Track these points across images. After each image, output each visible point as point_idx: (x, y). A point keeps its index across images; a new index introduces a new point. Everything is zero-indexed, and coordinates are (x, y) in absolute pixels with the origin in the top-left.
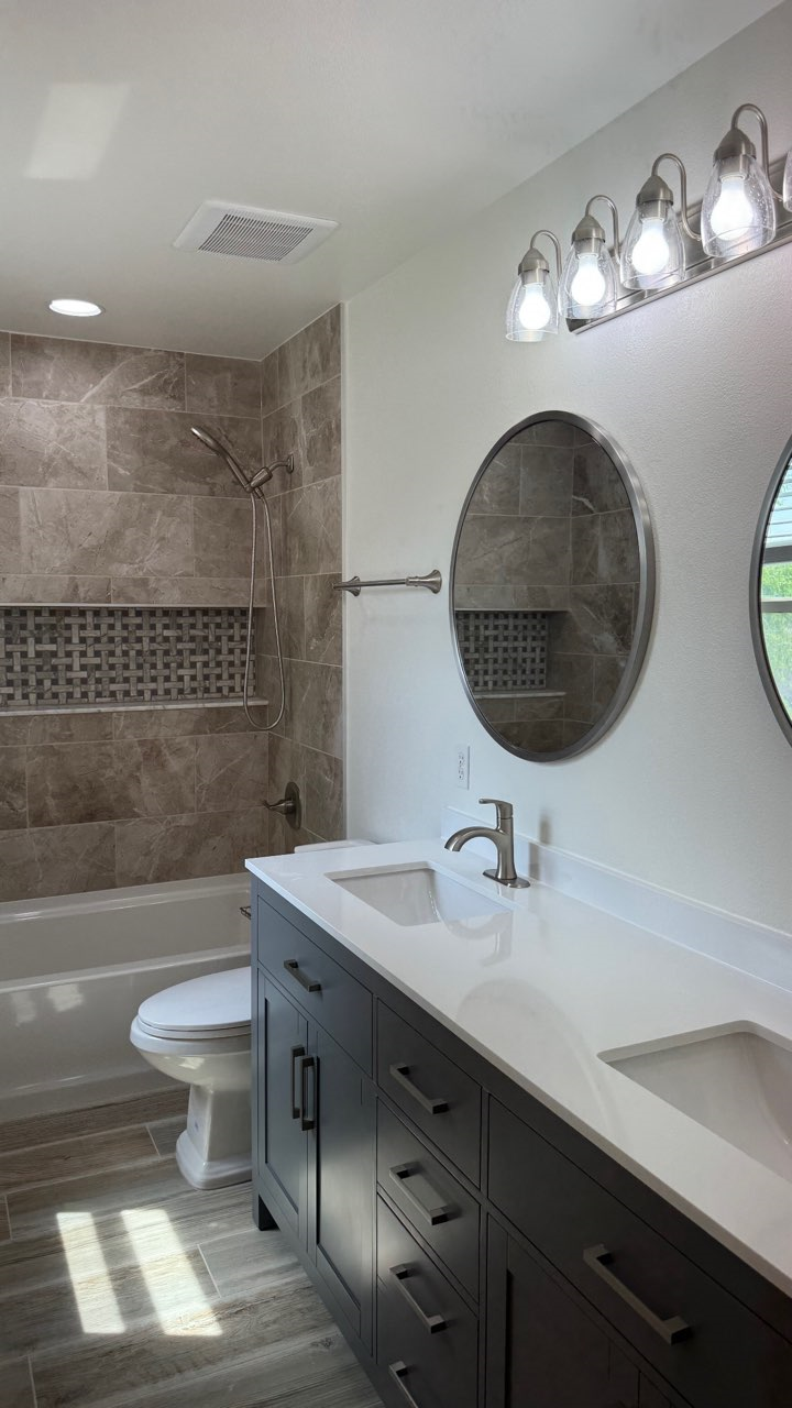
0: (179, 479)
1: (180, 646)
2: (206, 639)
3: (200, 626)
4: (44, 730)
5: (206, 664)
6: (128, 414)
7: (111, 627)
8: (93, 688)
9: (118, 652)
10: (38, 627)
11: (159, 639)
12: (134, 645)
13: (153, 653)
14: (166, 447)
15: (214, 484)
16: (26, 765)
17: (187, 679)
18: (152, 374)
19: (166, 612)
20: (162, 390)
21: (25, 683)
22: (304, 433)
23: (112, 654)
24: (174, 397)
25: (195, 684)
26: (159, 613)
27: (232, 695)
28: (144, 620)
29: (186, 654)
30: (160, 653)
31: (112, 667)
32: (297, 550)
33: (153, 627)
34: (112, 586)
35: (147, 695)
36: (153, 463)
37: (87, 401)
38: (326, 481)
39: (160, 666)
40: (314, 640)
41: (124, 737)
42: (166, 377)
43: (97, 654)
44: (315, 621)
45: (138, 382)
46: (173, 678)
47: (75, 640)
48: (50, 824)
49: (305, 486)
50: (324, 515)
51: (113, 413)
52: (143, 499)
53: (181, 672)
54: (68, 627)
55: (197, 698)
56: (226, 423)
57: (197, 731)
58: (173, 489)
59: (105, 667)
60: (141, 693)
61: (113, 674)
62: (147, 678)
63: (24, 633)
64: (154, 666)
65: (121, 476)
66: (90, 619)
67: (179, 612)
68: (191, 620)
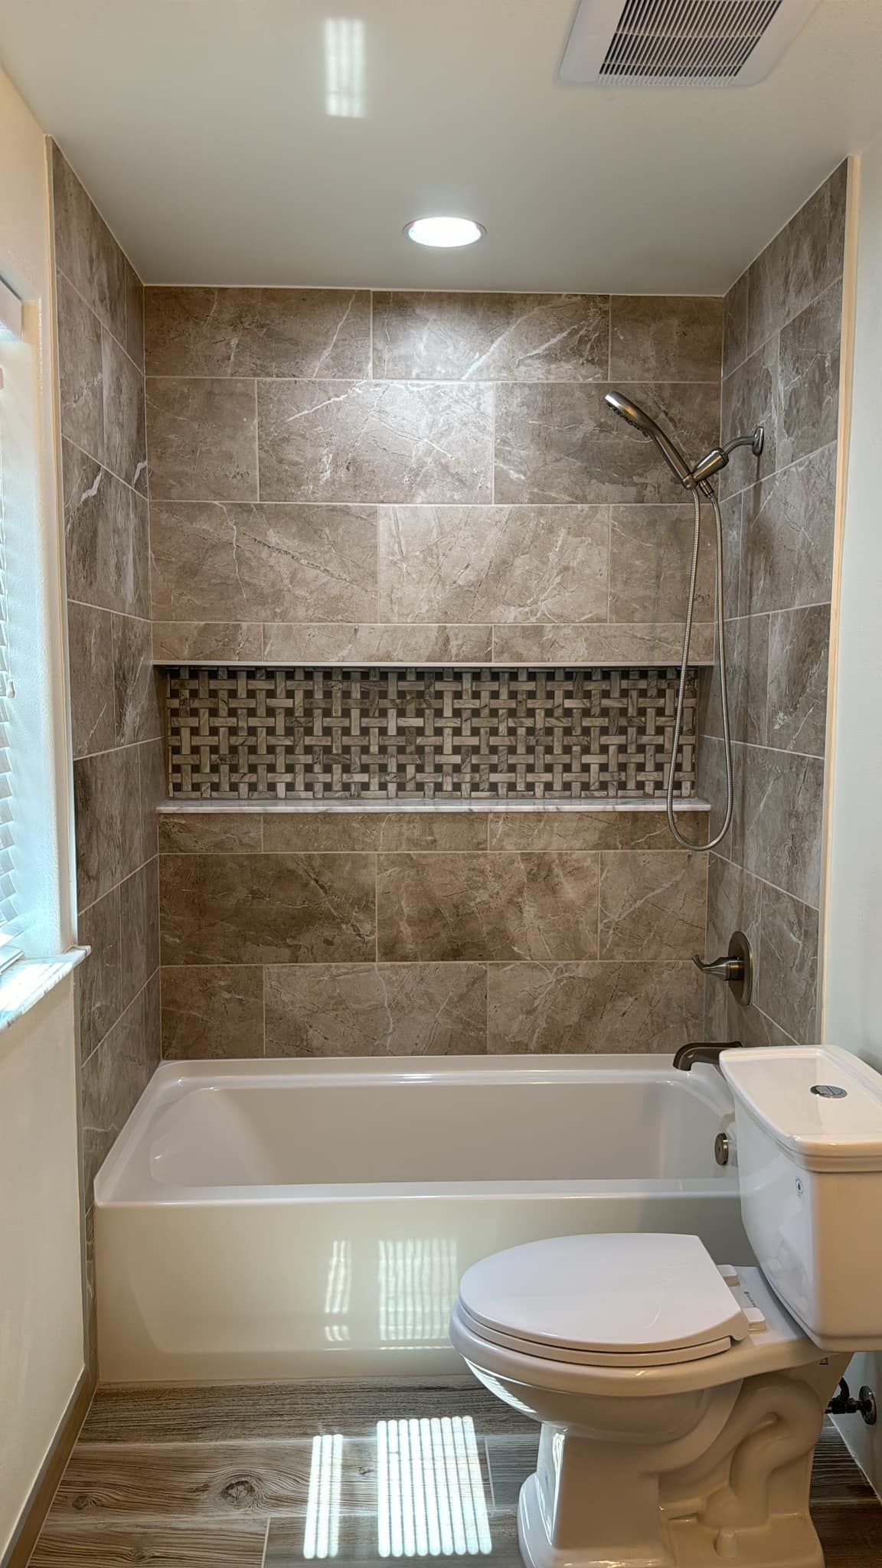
0: (594, 481)
1: (586, 722)
2: (623, 712)
3: (616, 694)
4: (400, 834)
5: (622, 749)
6: (527, 391)
7: (495, 695)
8: (468, 778)
9: (503, 729)
10: (401, 694)
11: (559, 712)
12: (524, 720)
13: (549, 731)
14: (579, 435)
15: (644, 486)
16: (376, 878)
17: (594, 768)
18: (562, 330)
19: (569, 674)
20: (577, 352)
21: (383, 768)
22: (781, 387)
23: (494, 732)
24: (592, 362)
25: (605, 777)
26: (559, 676)
27: (658, 793)
28: (539, 686)
29: (595, 733)
30: (558, 732)
31: (494, 750)
32: (762, 573)
33: (550, 695)
34: (494, 639)
35: (539, 790)
36: (557, 461)
37: (470, 379)
38: (811, 456)
39: (557, 750)
40: (781, 715)
41: (502, 848)
42: (582, 332)
43: (475, 732)
44: (783, 685)
45: (542, 344)
46: (576, 767)
47: (448, 712)
48: (405, 958)
49: (778, 471)
50: (806, 511)
51: (507, 391)
52: (541, 513)
53: (586, 759)
54: (439, 695)
55: (607, 796)
56: (667, 393)
57: (603, 844)
58: (585, 497)
59: (484, 750)
60: (530, 787)
61: (495, 759)
62: (540, 765)
63: (384, 703)
64: (549, 750)
65: (512, 482)
66: (467, 684)
67: (587, 674)
68: (604, 686)
